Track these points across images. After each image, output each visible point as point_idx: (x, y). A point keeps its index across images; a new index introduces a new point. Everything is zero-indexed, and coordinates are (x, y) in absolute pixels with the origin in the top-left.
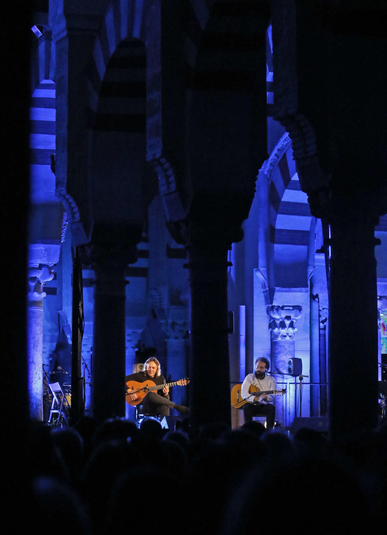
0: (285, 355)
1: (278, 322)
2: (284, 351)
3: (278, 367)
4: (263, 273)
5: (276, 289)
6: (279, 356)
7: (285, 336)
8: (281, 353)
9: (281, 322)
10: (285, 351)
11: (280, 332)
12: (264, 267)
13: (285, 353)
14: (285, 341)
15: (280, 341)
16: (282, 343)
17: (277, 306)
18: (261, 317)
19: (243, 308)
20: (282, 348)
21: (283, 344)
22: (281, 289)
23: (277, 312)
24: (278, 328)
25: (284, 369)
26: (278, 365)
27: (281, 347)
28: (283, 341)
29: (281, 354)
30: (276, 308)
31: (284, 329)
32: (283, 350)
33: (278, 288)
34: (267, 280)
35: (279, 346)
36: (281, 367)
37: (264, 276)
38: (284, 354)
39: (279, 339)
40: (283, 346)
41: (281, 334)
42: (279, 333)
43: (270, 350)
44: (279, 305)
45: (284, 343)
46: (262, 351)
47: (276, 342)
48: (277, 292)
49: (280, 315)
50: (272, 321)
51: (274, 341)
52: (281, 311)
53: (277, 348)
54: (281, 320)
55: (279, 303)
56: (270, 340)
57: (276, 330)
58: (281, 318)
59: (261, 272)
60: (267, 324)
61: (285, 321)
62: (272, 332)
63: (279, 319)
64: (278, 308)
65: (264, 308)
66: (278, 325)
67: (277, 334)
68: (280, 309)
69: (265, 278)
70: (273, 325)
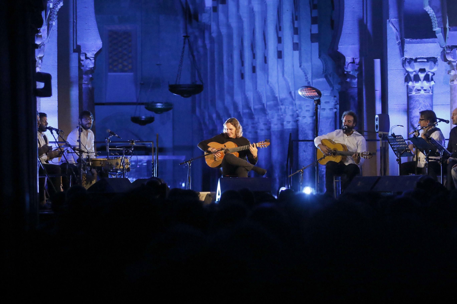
1: (412, 75)
2: (418, 105)
3: (413, 123)
4: (394, 25)
5: (405, 40)
6: (414, 111)
7: (419, 90)
8: (415, 108)
9: (415, 75)
10: (420, 106)
11: (414, 85)
12: (395, 18)
14: (420, 96)
15: (414, 95)
16: (417, 97)
17: (409, 59)
18: (396, 71)
19: (378, 62)
20: (417, 102)
21: (417, 99)
22: (411, 40)
23: (409, 65)
24: (412, 82)
26: (413, 121)
27: (415, 102)
28: (417, 96)
29: (415, 109)
30: (408, 60)
31: (418, 83)
32: (417, 104)
33: (408, 40)
34: (399, 32)
35: (413, 101)
36: (416, 123)
37: (396, 27)
38: (418, 109)
39: (414, 93)
41: (415, 88)
42: (414, 87)
43: (406, 106)
44: (411, 57)
45: (419, 97)
46: (398, 106)
47: (411, 96)
48: (407, 44)
49: (413, 68)
50: (406, 74)
51: (409, 95)
52: (414, 63)
53: (412, 103)
54: (414, 73)
55: (411, 55)
56: (406, 94)
57: (410, 84)
58: (415, 71)
59: (392, 23)
60: (403, 78)
61: (419, 74)
62: (407, 86)
63: (413, 72)
64: (410, 61)
65: (399, 61)
66: (412, 78)
67: (412, 88)
68: (413, 62)
69: (396, 29)
70: (407, 79)
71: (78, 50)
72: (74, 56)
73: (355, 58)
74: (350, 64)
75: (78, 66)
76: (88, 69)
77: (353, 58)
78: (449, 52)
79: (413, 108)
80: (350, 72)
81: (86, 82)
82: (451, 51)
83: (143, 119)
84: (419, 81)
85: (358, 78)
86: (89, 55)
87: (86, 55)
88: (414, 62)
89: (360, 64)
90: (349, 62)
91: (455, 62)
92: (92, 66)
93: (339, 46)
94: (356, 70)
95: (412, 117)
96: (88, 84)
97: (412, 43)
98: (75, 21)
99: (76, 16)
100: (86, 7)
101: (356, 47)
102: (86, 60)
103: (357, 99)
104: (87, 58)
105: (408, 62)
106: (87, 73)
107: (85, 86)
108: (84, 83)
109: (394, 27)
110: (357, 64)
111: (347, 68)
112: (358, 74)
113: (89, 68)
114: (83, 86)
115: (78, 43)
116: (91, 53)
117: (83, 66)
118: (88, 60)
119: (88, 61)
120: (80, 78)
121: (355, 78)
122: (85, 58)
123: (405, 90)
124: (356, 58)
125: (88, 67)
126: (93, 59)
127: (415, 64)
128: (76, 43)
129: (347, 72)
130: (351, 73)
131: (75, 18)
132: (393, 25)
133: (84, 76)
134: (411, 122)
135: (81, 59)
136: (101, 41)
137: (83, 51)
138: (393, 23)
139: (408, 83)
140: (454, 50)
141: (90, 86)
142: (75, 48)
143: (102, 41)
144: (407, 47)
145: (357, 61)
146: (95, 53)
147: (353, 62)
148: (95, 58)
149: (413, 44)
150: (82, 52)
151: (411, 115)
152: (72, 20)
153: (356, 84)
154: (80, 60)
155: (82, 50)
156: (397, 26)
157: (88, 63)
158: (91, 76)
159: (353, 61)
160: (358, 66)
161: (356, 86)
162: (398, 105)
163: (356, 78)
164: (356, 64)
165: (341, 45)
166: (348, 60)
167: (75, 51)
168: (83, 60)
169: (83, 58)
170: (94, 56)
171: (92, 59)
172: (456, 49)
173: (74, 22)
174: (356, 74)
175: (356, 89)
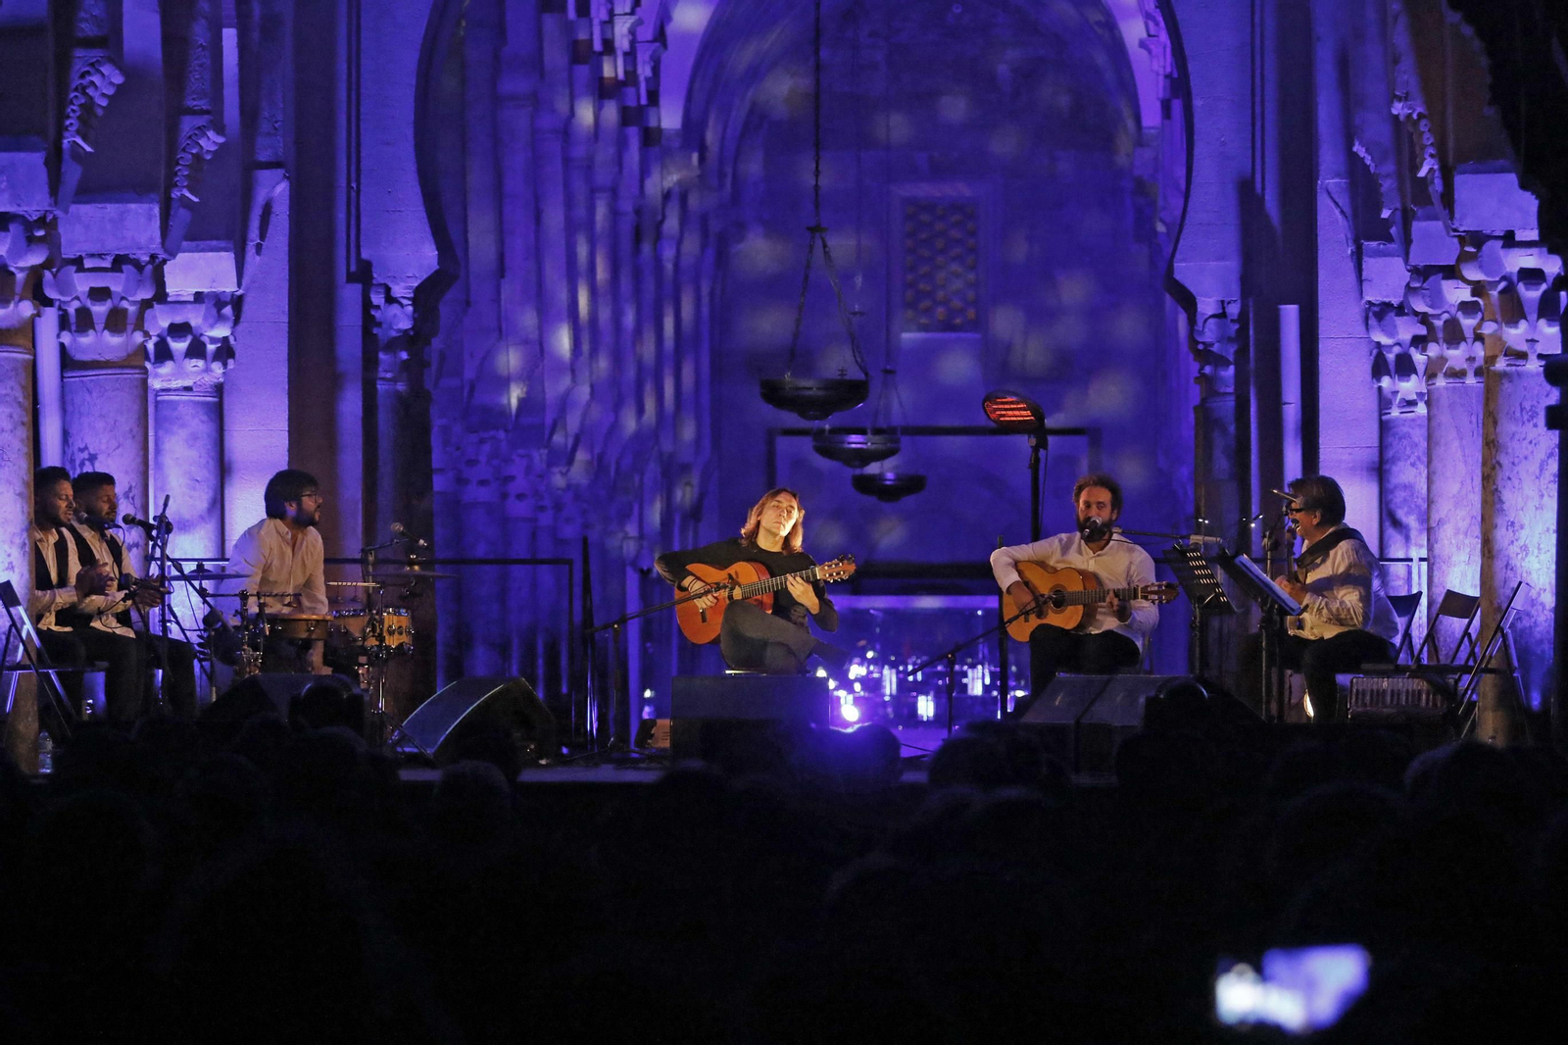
0: (1413, 465)
1: (1391, 357)
2: (1408, 452)
3: (1392, 506)
4: (1335, 197)
5: (1364, 247)
6: (1395, 469)
7: (1412, 403)
8: (1399, 459)
9: (1398, 357)
10: (1413, 453)
11: (1397, 388)
12: (1338, 175)
13: (1412, 460)
14: (1413, 420)
15: (1397, 419)
16: (1404, 425)
17: (1379, 305)
18: (1346, 341)
19: (1290, 313)
20: (1405, 442)
21: (1405, 429)
22: (1382, 246)
23: (1380, 325)
24: (1391, 377)
25: (1408, 513)
26: (1392, 500)
27: (1400, 439)
28: (1405, 421)
29: (1401, 464)
30: (1376, 309)
31: (1408, 381)
32: (1405, 448)
33: (1374, 244)
34: (1349, 218)
35: (1394, 435)
36: (1400, 508)
37: (1340, 204)
38: (1409, 462)
39: (1395, 413)
40: (1407, 436)
41: (1399, 397)
42: (1396, 393)
43: (1376, 452)
44: (1387, 300)
45: (1410, 426)
46: (1350, 454)
47: (1388, 422)
48: (1370, 257)
49: (1391, 334)
50: (1375, 352)
51: (1384, 418)
52: (1396, 318)
53: (1391, 445)
54: (1397, 350)
55: (1385, 294)
56: (1376, 415)
57: (1386, 382)
58: (1398, 344)
59: (1329, 193)
60: (1366, 366)
61: (1413, 351)
62: (1380, 388)
63: (1391, 347)
64: (1381, 310)
65: (1355, 312)
66: (1392, 367)
67: (1390, 396)
68: (1392, 314)
69: (1342, 212)
70: (1379, 368)
71: (363, 274)
72: (349, 295)
73: (1227, 300)
74: (1212, 321)
75: (361, 324)
76: (394, 334)
77: (1223, 302)
78: (1417, 285)
79: (1395, 460)
80: (1212, 345)
81: (389, 375)
82: (1424, 282)
83: (888, 483)
84: (1409, 376)
85: (1235, 365)
86: (398, 290)
87: (388, 290)
88: (1397, 315)
89: (1243, 318)
90: (1210, 313)
91: (1438, 317)
92: (405, 324)
93: (1175, 265)
94: (1230, 340)
95: (1390, 486)
96: (394, 380)
97: (1385, 256)
98: (354, 185)
99: (358, 170)
100: (388, 144)
101: (1232, 265)
102: (387, 305)
103: (1232, 428)
104: (390, 300)
105: (1376, 314)
106: (392, 346)
107: (387, 387)
108: (383, 379)
109: (1337, 204)
110: (1232, 321)
111: (1202, 333)
112: (1236, 352)
113: (399, 331)
114: (379, 387)
115: (364, 255)
116: (403, 284)
117: (379, 324)
118: (396, 305)
119: (395, 309)
120: (370, 362)
121: (1226, 363)
122: (383, 300)
123: (1372, 404)
124: (1229, 303)
125: (395, 328)
126: (410, 303)
127: (1400, 321)
128: (359, 253)
129: (1203, 343)
130: (1215, 348)
131: (353, 175)
132: (1332, 198)
133: (382, 356)
134: (1387, 504)
135: (371, 302)
136: (434, 247)
137: (378, 277)
138: (1330, 190)
139: (1379, 380)
140: (1432, 278)
141: (401, 387)
142: (353, 268)
143: (438, 249)
144: (1371, 265)
145: (1234, 310)
146: (416, 285)
147: (1222, 315)
148: (415, 301)
149: (1390, 259)
150: (374, 282)
151: (1388, 481)
152: (343, 182)
153: (1232, 381)
154: (367, 305)
155: (375, 275)
156: (1344, 200)
157: (395, 316)
158: (404, 356)
159: (1221, 311)
160: (1237, 326)
161: (1231, 390)
162: (1349, 450)
163: (1231, 364)
164: (1230, 318)
165: (1184, 260)
166: (1207, 306)
167: (351, 278)
168: (378, 307)
169: (377, 299)
170: (412, 295)
171: (405, 302)
172: (1440, 275)
173: (349, 187)
174: (1230, 352)
175: (1233, 398)
